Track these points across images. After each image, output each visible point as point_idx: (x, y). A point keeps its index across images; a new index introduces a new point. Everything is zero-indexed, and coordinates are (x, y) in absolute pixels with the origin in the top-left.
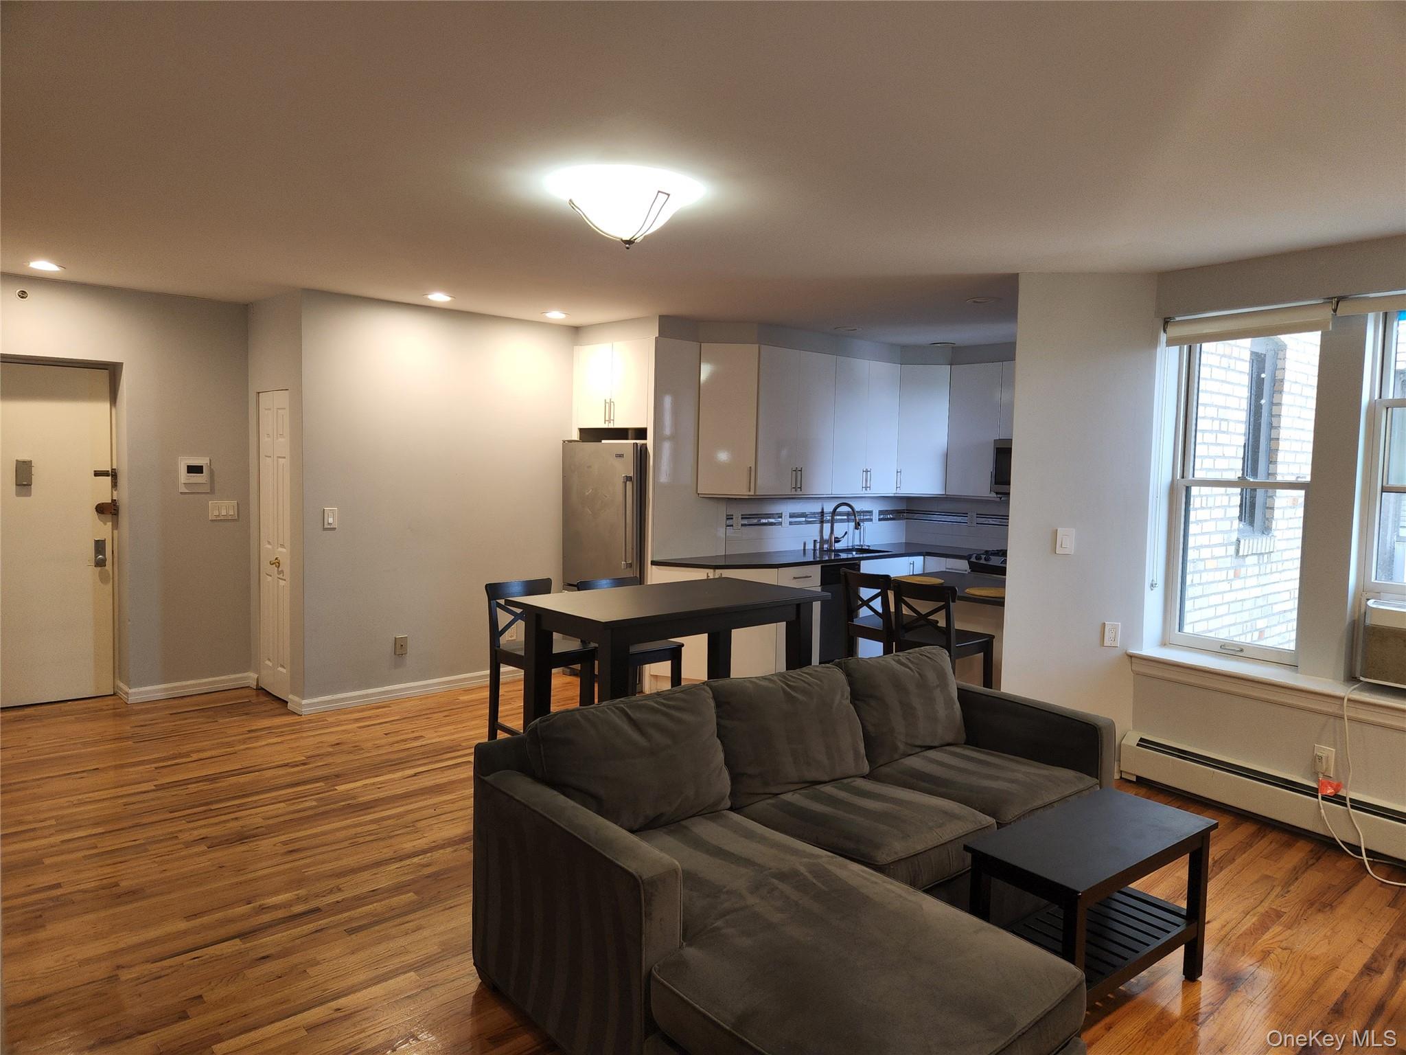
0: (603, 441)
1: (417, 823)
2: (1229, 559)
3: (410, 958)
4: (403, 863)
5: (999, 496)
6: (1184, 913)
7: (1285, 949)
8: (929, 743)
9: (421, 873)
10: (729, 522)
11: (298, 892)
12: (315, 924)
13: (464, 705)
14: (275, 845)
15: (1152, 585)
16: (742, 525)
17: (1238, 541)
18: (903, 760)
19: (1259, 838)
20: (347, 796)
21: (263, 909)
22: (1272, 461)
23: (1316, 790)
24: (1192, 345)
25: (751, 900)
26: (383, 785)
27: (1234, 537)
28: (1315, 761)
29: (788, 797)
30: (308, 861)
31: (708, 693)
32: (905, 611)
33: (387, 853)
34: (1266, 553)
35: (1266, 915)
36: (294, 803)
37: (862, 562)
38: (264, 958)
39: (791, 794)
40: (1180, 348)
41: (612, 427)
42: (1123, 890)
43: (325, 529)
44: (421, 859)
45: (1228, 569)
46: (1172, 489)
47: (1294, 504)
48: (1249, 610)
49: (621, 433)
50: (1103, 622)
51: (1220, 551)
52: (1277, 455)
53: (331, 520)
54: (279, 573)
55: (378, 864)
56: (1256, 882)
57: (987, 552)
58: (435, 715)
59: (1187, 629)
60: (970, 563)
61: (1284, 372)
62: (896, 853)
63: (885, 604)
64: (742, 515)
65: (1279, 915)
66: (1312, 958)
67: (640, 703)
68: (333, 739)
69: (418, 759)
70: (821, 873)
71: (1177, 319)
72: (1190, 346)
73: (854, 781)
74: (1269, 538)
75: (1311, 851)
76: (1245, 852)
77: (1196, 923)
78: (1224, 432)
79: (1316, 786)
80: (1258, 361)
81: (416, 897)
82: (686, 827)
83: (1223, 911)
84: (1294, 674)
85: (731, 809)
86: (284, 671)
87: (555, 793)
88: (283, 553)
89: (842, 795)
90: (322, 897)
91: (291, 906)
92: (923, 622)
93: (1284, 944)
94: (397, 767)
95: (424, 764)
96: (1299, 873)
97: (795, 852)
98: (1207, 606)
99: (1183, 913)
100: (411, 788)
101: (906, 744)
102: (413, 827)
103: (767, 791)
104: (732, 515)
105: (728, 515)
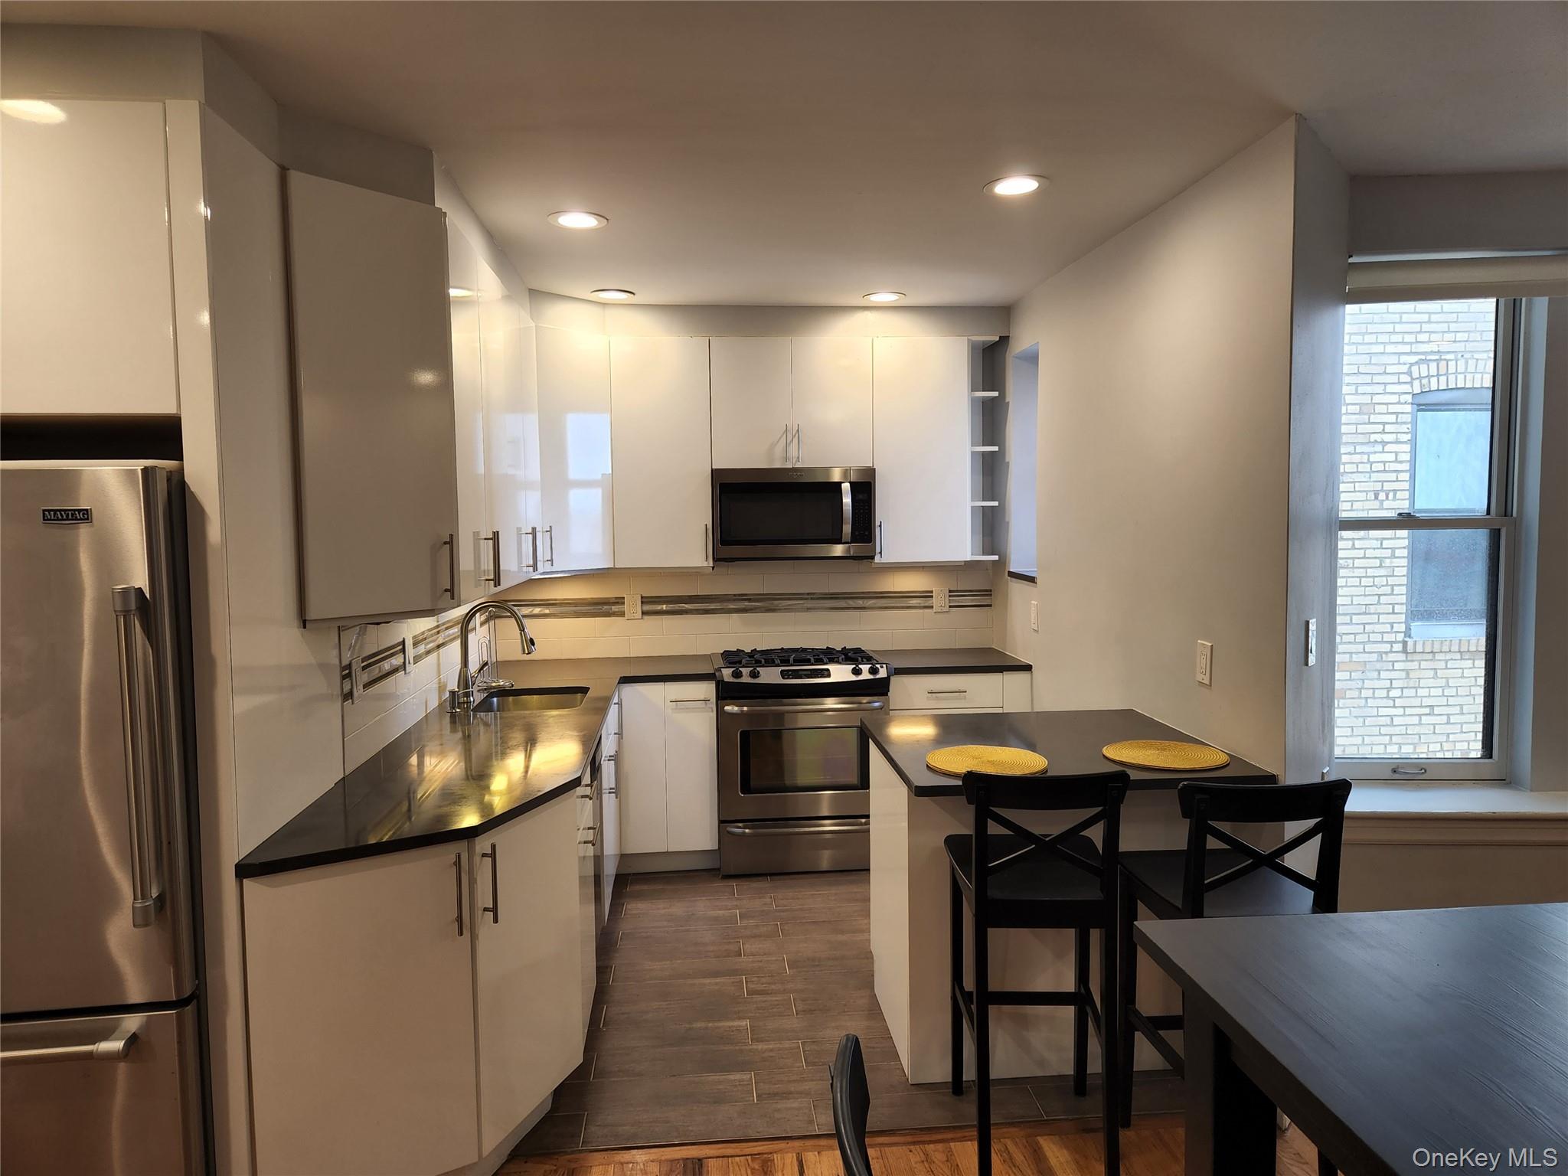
10: (347, 686)
64: (362, 661)
104: (350, 667)
105: (343, 669)
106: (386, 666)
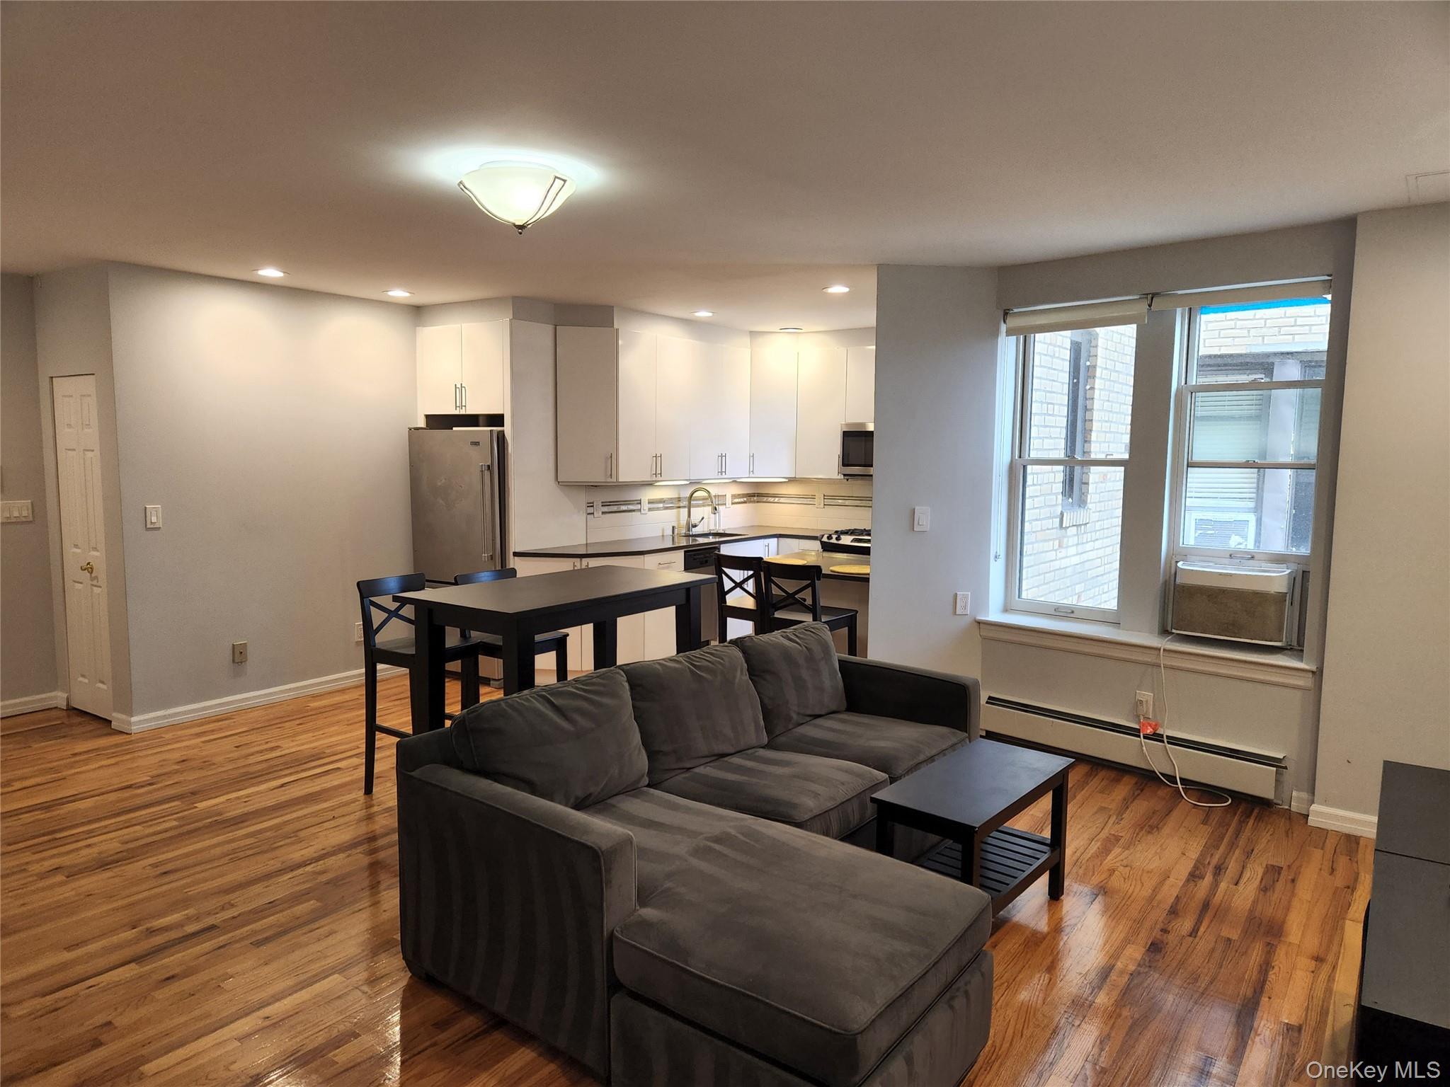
0: (454, 429)
1: (298, 833)
2: (1055, 530)
3: (330, 961)
4: (295, 873)
5: (846, 477)
6: (1049, 842)
7: (1127, 866)
8: (817, 712)
9: (318, 881)
10: (590, 510)
11: (186, 912)
12: (216, 941)
13: (318, 711)
14: (144, 868)
15: (996, 557)
16: (603, 513)
17: (1062, 514)
18: (795, 730)
19: (1092, 777)
20: (209, 813)
21: (151, 932)
22: (1086, 441)
23: (1139, 731)
24: (1028, 335)
25: (695, 862)
26: (250, 798)
27: (1059, 509)
28: (1137, 706)
29: (701, 770)
30: (188, 880)
31: (623, 676)
32: (775, 590)
33: (274, 865)
34: (1083, 524)
35: (1108, 840)
36: (151, 826)
37: (722, 546)
38: (168, 979)
39: (702, 767)
40: (1017, 338)
41: (464, 413)
42: (1000, 829)
43: (147, 529)
44: (314, 867)
45: (1054, 539)
46: (1012, 468)
47: (1104, 479)
48: (1070, 576)
49: (472, 420)
50: (954, 592)
51: (1048, 523)
52: (1091, 435)
53: (154, 519)
54: (92, 579)
55: (268, 876)
56: (1096, 813)
57: (836, 532)
58: (287, 724)
59: (1024, 595)
60: (822, 542)
61: (1097, 359)
62: (812, 811)
63: (758, 585)
64: (602, 503)
65: (1118, 839)
66: (1148, 872)
67: (560, 689)
68: (177, 756)
69: (281, 770)
70: (750, 833)
71: (1016, 310)
72: (1025, 336)
73: (756, 751)
74: (1085, 511)
75: (1136, 783)
76: (1083, 789)
77: (1059, 850)
78: (1050, 415)
79: (1137, 727)
80: (1076, 349)
81: (319, 904)
82: (614, 806)
83: (1073, 840)
84: (1115, 630)
85: (649, 786)
86: (104, 687)
87: (490, 782)
88: (97, 557)
89: (749, 764)
90: (215, 914)
91: (182, 926)
92: (791, 601)
93: (1125, 862)
94: (259, 779)
95: (291, 774)
96: (1129, 803)
97: (721, 818)
98: (1037, 574)
99: (1047, 842)
100: (283, 798)
101: (799, 714)
102: (295, 836)
103: (682, 765)
104: (593, 503)
105: (588, 503)
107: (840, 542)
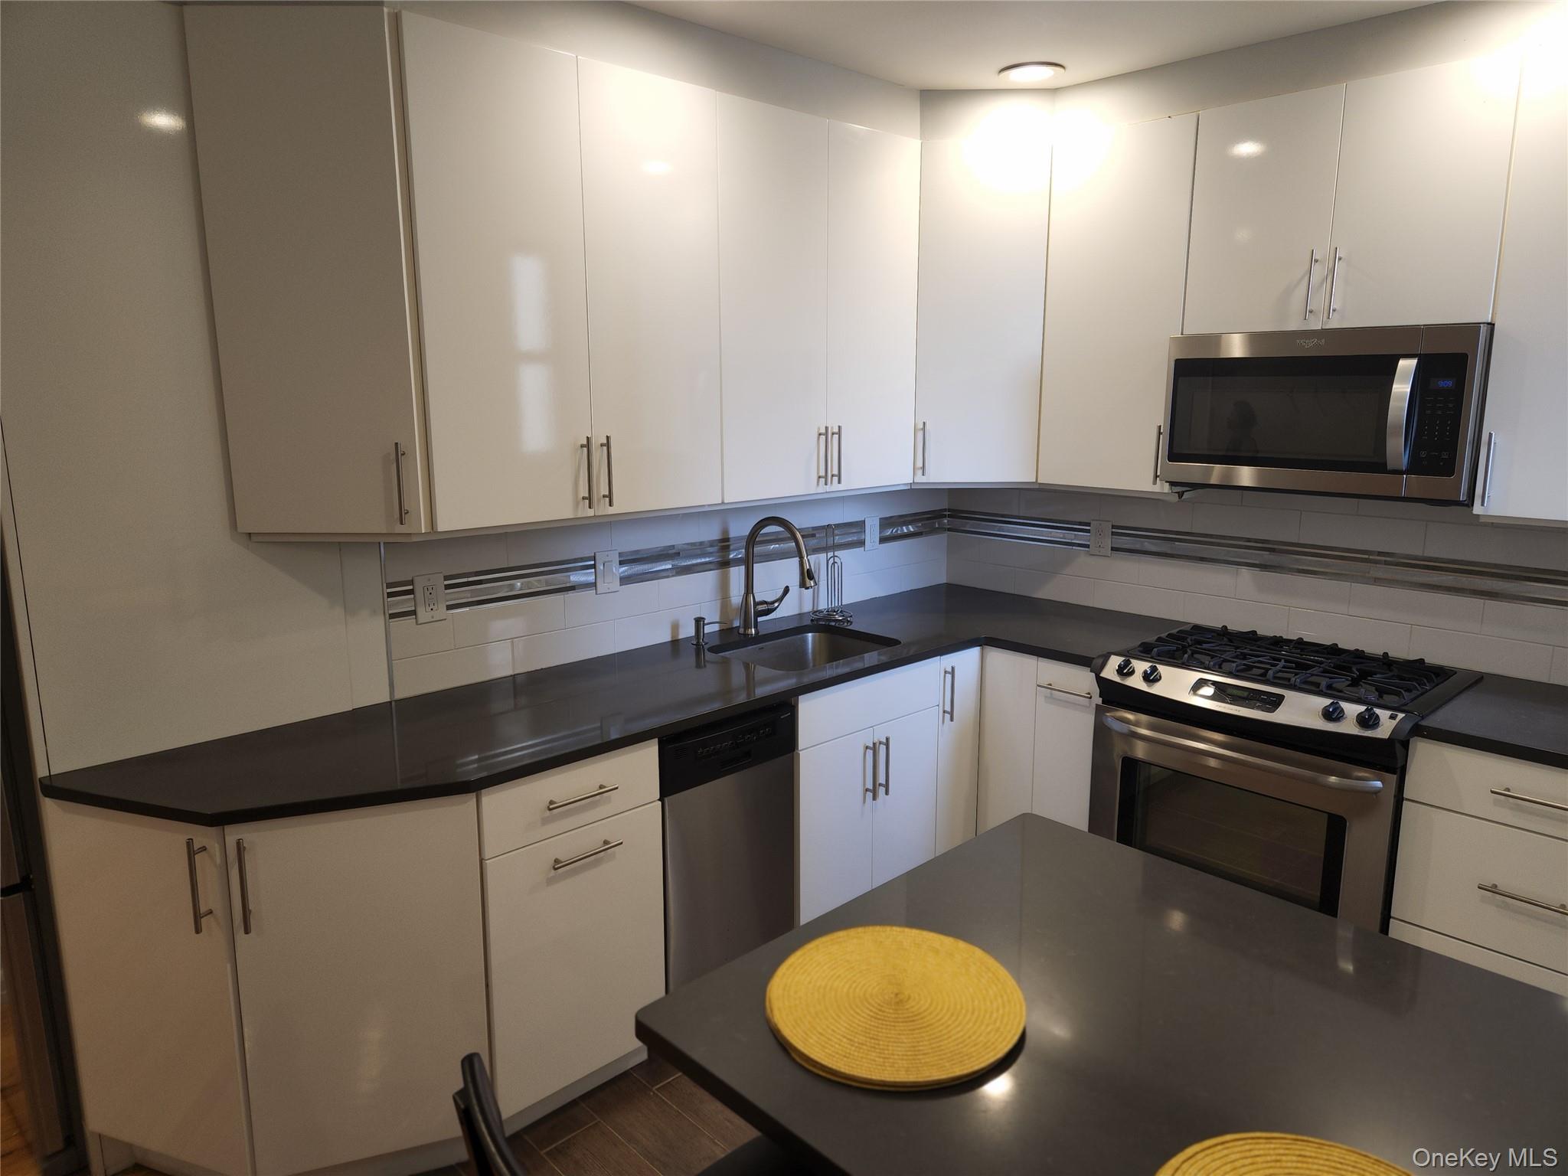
5: (1175, 490)
10: (403, 604)
37: (805, 699)
64: (446, 578)
104: (411, 582)
105: (389, 586)
106: (576, 578)
107: (1157, 690)
